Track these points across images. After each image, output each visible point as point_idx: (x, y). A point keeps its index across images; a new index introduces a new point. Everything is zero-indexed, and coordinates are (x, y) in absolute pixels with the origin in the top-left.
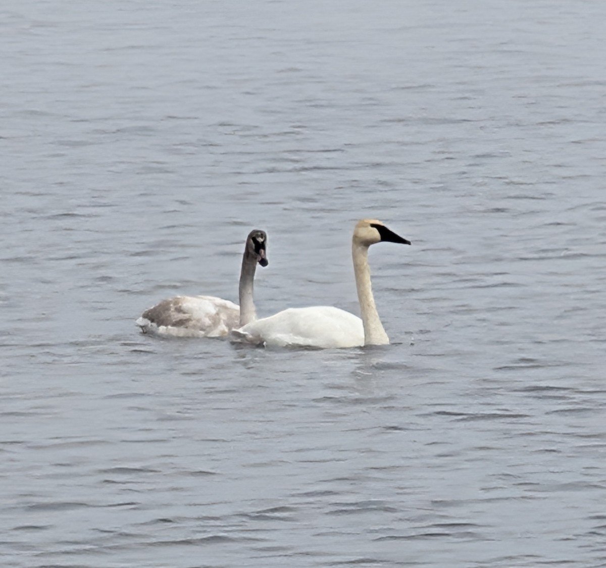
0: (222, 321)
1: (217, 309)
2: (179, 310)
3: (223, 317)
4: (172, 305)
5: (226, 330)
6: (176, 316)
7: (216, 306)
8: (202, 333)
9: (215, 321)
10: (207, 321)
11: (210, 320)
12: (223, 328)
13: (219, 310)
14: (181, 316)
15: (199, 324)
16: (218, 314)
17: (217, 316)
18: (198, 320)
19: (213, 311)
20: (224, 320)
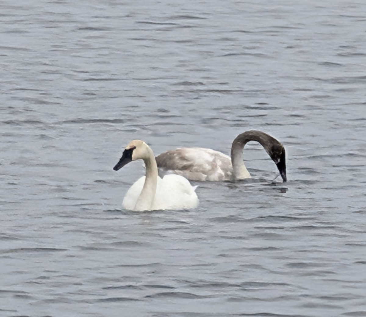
0: (218, 167)
1: (213, 157)
2: (183, 158)
3: (219, 163)
4: (175, 155)
5: (223, 174)
6: (181, 163)
7: (212, 155)
8: (205, 176)
9: (214, 166)
10: (208, 167)
11: (209, 165)
12: (220, 171)
13: (215, 158)
14: (185, 163)
15: (201, 169)
16: (214, 161)
17: (214, 163)
18: (200, 166)
19: (211, 159)
20: (220, 166)
